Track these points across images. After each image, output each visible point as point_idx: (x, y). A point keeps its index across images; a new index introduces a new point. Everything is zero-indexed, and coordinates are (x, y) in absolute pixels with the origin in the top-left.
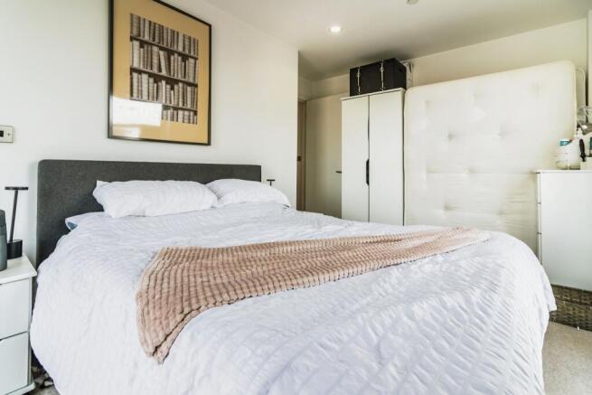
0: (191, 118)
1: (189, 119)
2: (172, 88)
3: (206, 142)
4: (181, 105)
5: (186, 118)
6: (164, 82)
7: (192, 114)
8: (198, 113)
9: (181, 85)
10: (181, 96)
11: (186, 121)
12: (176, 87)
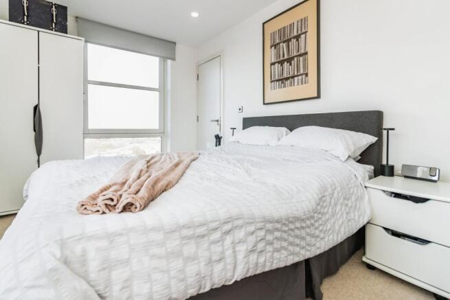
0: (304, 80)
1: (302, 81)
2: (291, 64)
3: (316, 95)
4: (296, 73)
5: (300, 81)
6: (286, 63)
7: (304, 76)
8: (309, 74)
9: (296, 59)
10: (296, 67)
11: (300, 83)
12: (293, 62)
